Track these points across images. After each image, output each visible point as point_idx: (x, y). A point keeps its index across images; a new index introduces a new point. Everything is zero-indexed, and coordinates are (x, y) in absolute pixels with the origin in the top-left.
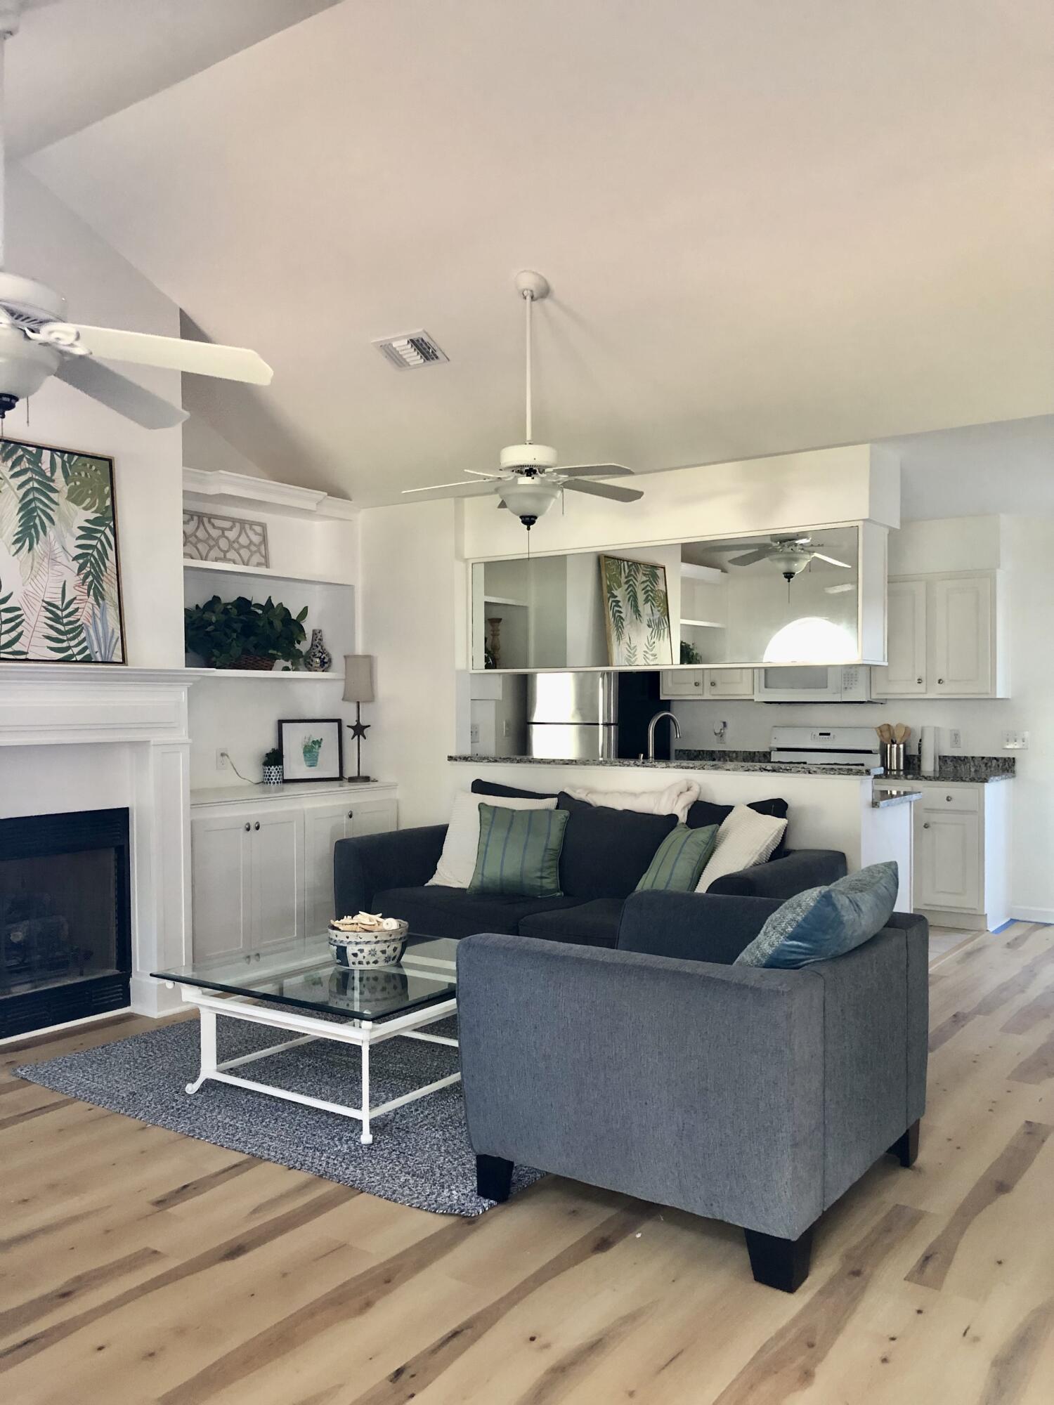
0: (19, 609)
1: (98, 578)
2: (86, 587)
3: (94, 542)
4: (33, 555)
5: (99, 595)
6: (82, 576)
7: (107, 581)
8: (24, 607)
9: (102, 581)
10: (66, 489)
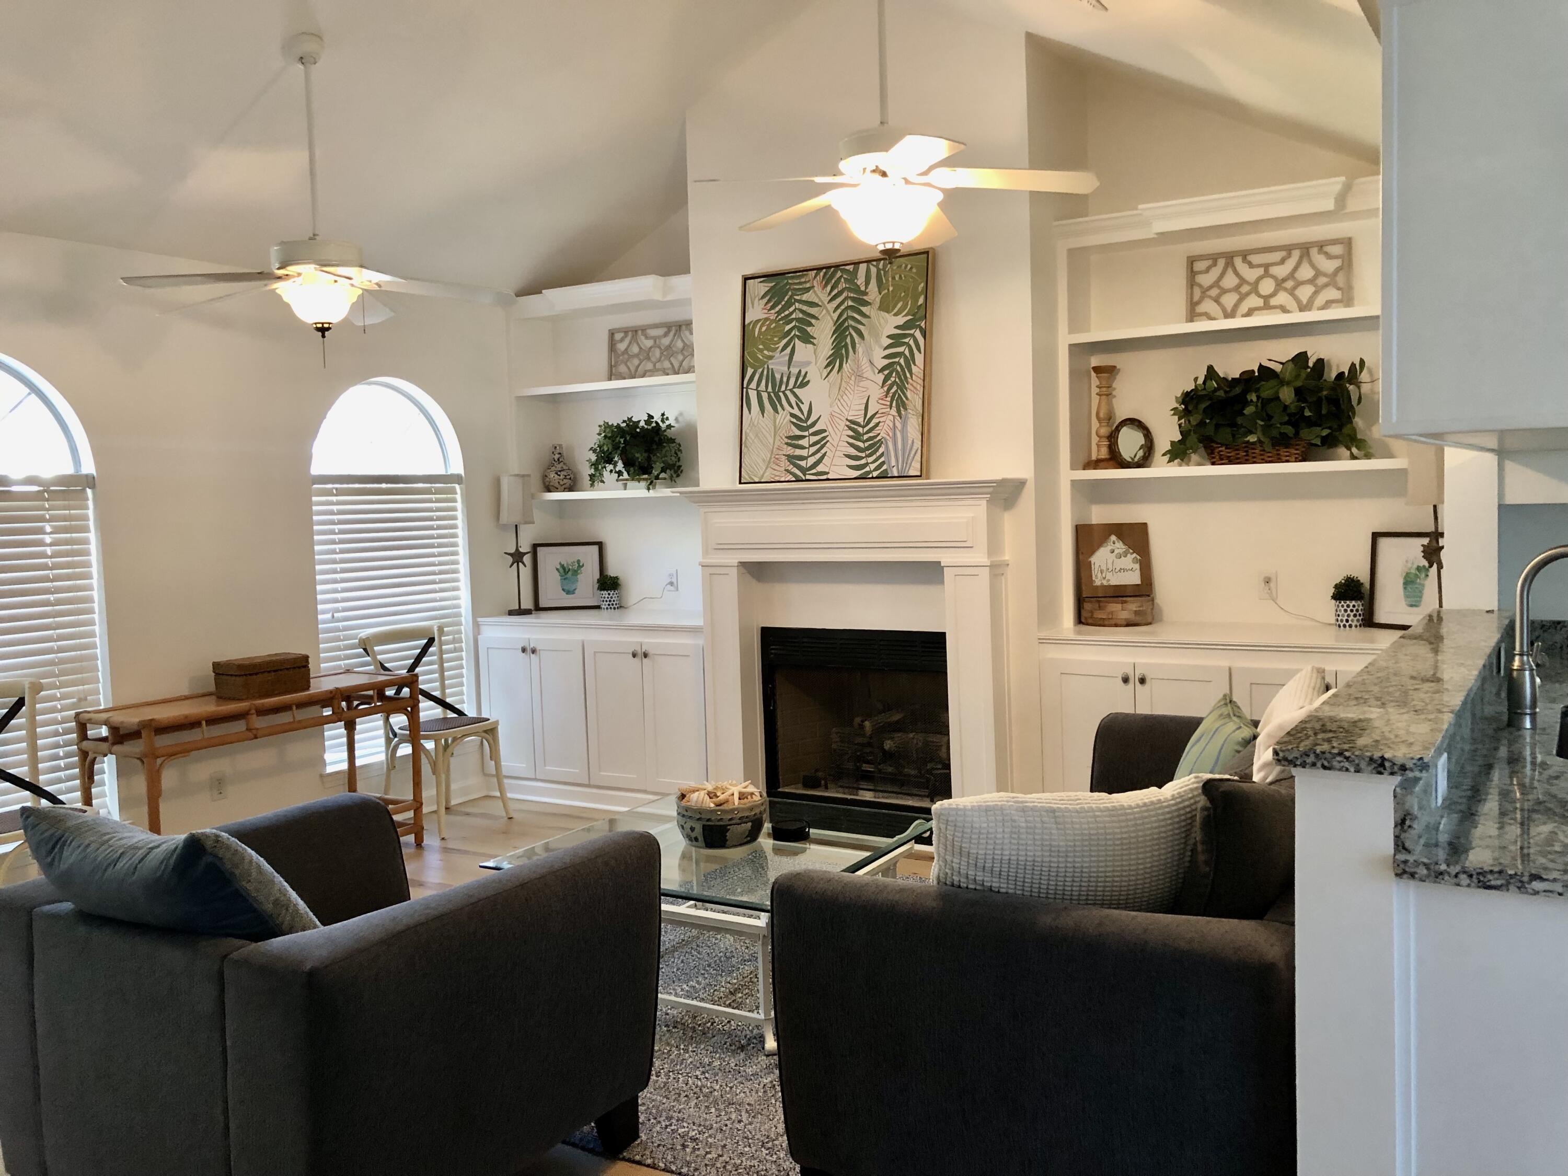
0: (825, 431)
1: (902, 388)
2: (889, 399)
3: (901, 349)
4: (842, 376)
5: (901, 404)
6: (886, 389)
7: (912, 389)
8: (830, 429)
9: (906, 389)
10: (878, 300)
